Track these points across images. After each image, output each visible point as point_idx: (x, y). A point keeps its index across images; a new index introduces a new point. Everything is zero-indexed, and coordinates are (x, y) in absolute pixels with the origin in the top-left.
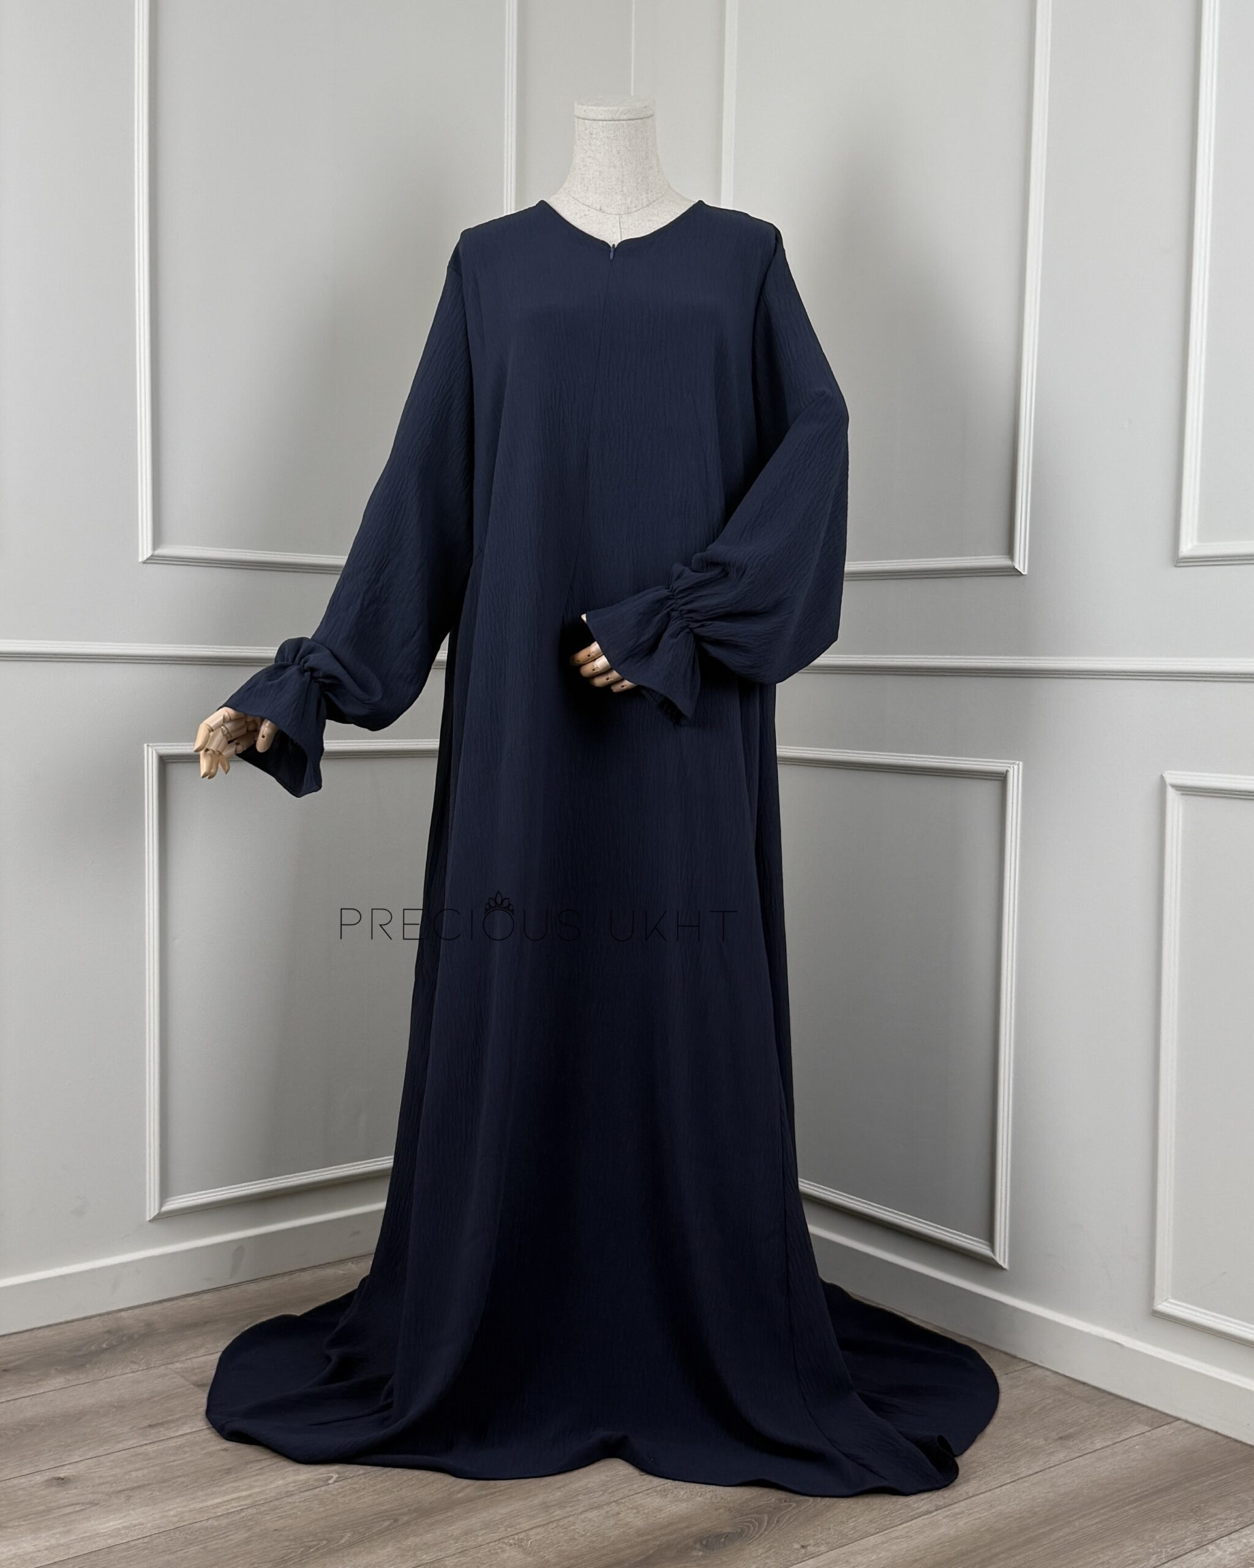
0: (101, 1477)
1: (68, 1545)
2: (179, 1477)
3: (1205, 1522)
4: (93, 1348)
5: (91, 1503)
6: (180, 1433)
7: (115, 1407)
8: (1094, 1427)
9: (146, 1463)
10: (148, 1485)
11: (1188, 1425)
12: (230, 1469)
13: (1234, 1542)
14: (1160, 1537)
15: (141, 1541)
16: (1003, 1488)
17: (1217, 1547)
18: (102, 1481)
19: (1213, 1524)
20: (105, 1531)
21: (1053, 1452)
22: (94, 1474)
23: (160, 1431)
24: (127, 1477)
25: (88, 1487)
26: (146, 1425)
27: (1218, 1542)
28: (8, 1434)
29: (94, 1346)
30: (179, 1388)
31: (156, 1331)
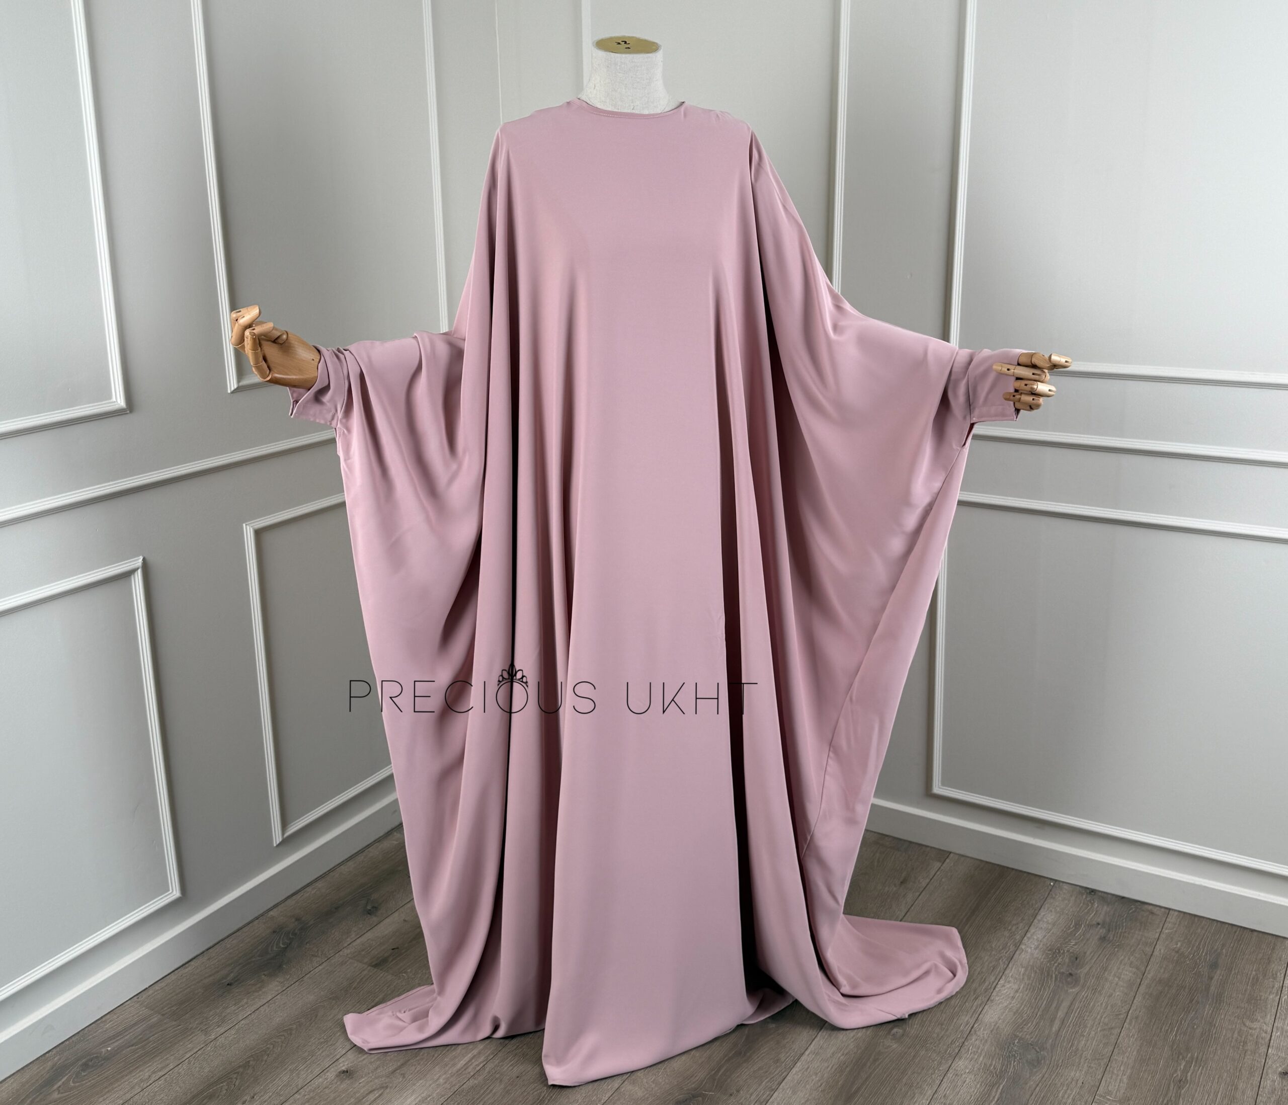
0: (370, 1063)
4: (275, 949)
5: (383, 1087)
8: (913, 868)
11: (957, 856)
17: (1025, 945)
18: (374, 1066)
19: (1014, 929)
22: (364, 1062)
25: (369, 1073)
28: (278, 1042)
29: (275, 947)
30: (364, 970)
31: (308, 923)
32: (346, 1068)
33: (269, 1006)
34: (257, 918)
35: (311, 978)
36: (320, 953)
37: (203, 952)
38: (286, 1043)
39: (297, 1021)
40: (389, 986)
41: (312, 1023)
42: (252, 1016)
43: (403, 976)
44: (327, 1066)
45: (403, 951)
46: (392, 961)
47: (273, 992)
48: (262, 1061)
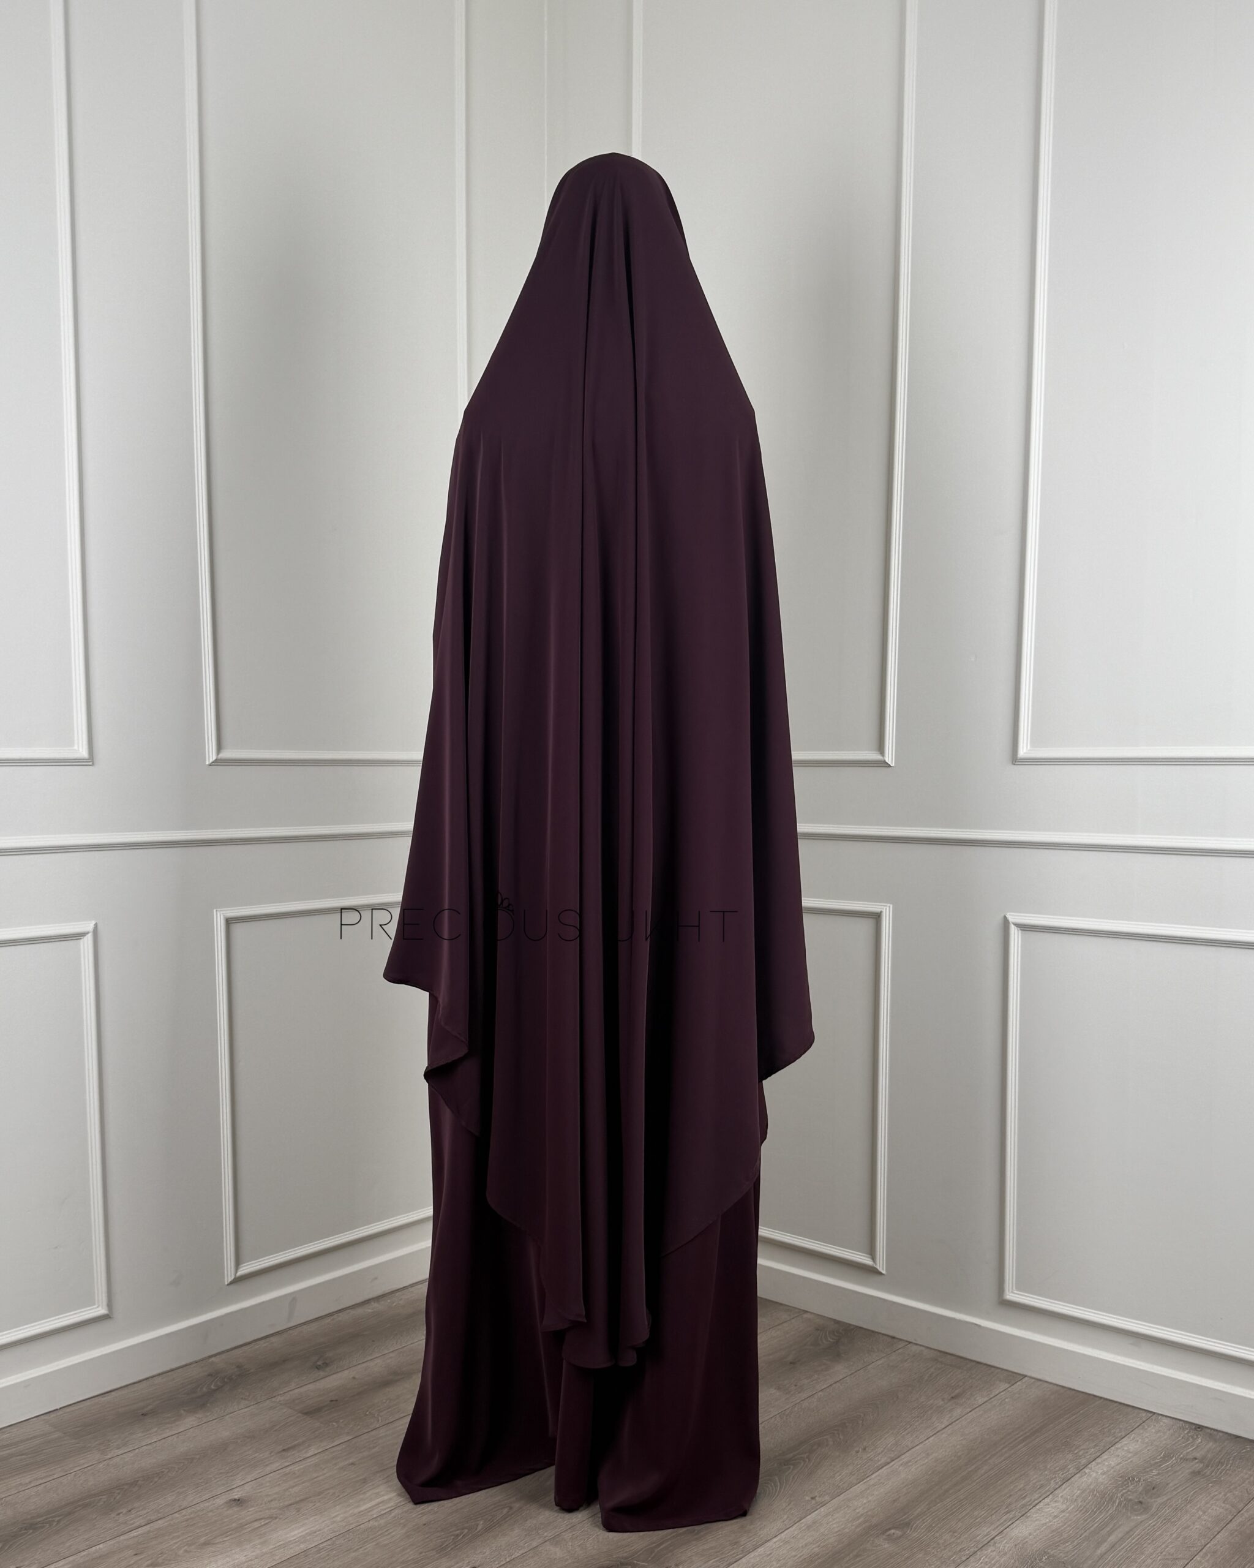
0: (267, 1496)
1: (271, 1552)
2: (328, 1489)
3: (1076, 1452)
4: (205, 1389)
5: (272, 1518)
6: (311, 1453)
7: (248, 1437)
8: (972, 1387)
9: (296, 1480)
10: (307, 1498)
11: (1033, 1380)
12: (365, 1479)
13: (1100, 1465)
14: (1050, 1467)
15: (326, 1543)
16: (930, 1439)
17: (1091, 1469)
18: (270, 1499)
19: (1081, 1453)
20: (292, 1539)
21: (952, 1409)
22: (260, 1494)
23: (294, 1454)
24: (287, 1493)
25: (262, 1504)
26: (281, 1449)
27: (1090, 1466)
28: (174, 1468)
30: (292, 1417)
31: (248, 1371)
32: (239, 1498)
33: (178, 1437)
34: (196, 1362)
35: (230, 1417)
36: (249, 1398)
37: (127, 1386)
38: (183, 1470)
39: (202, 1452)
40: (314, 1432)
41: (216, 1456)
42: (157, 1443)
43: (334, 1425)
44: (219, 1494)
45: (342, 1404)
46: (326, 1411)
47: (188, 1425)
48: (151, 1482)
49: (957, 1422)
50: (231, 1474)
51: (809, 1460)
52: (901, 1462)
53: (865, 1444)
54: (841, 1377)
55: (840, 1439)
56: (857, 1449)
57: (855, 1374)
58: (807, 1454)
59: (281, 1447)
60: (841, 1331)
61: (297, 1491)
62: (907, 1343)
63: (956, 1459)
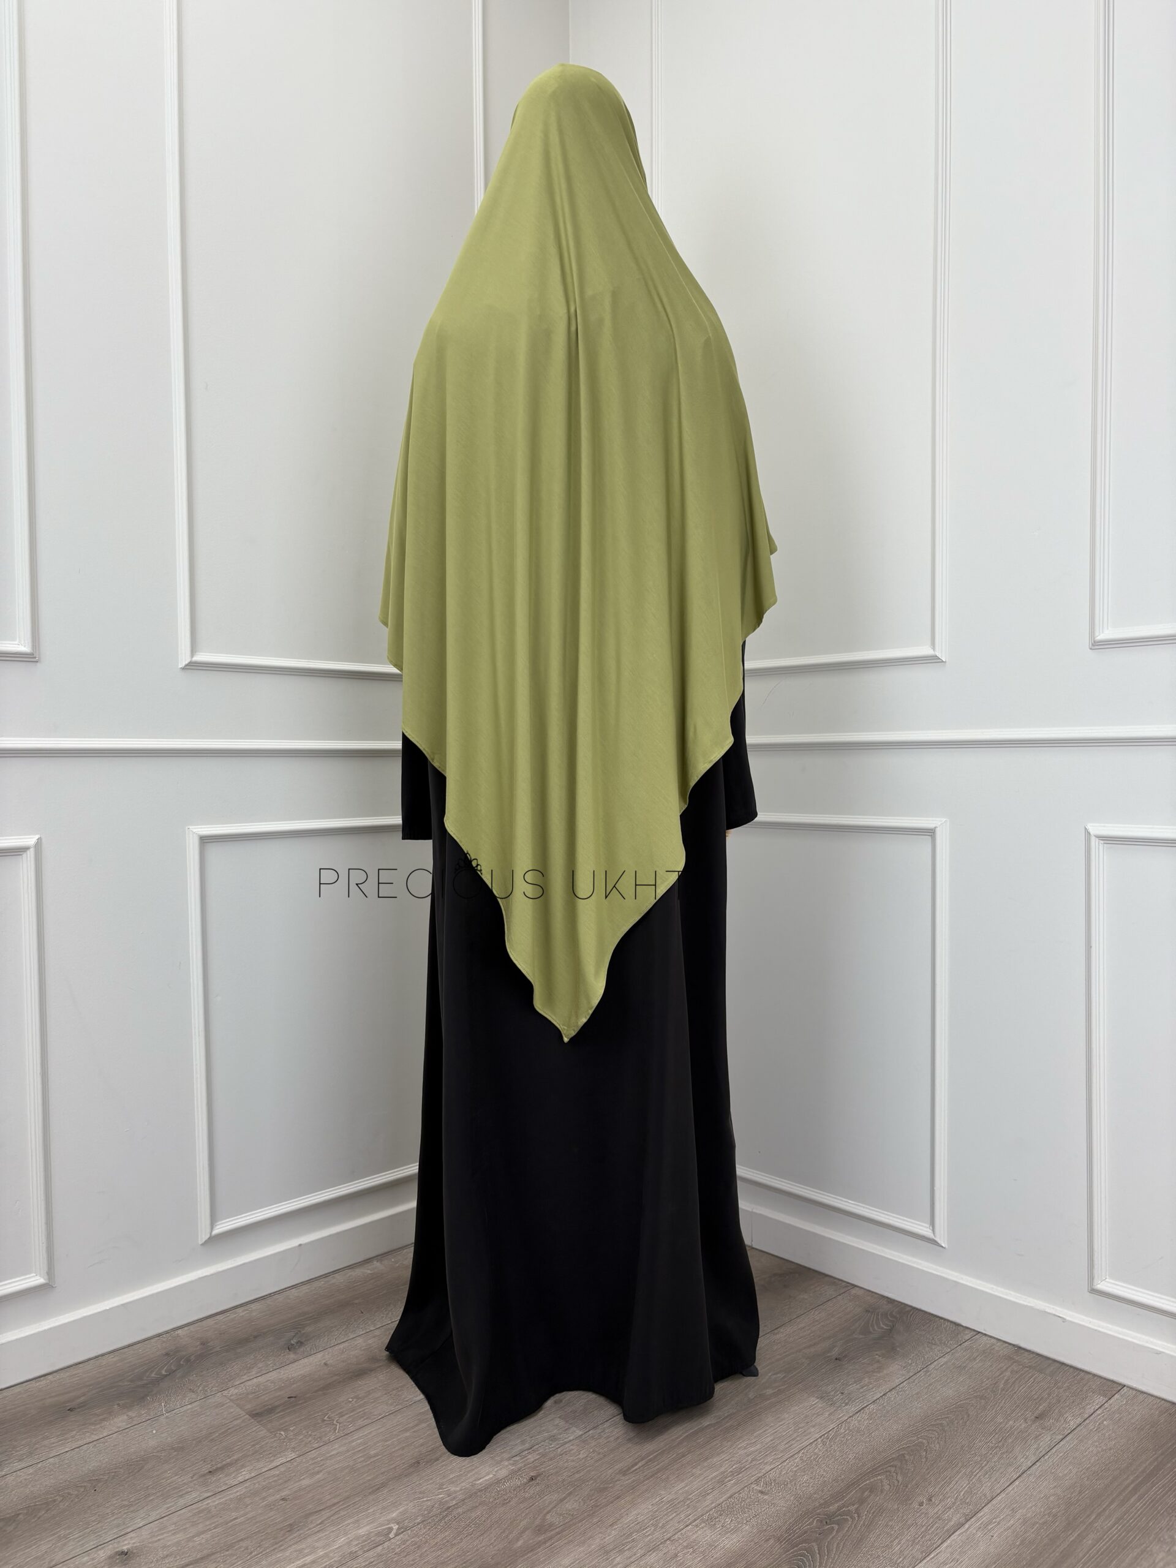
0: (164, 1547)
2: (242, 1540)
4: (153, 1375)
6: (241, 1479)
7: (175, 1451)
8: (1059, 1401)
9: (208, 1523)
11: (1134, 1392)
12: (289, 1524)
16: (1015, 1485)
18: (165, 1553)
21: (1039, 1435)
22: (156, 1545)
23: (221, 1478)
24: (191, 1544)
26: (207, 1471)
28: (72, 1494)
29: (154, 1373)
30: (235, 1420)
31: (211, 1350)
32: (129, 1550)
33: (95, 1445)
34: (159, 1335)
35: (167, 1417)
36: (198, 1391)
37: (71, 1366)
38: (81, 1498)
39: (114, 1471)
40: (254, 1445)
41: (128, 1477)
42: (68, 1453)
43: (280, 1434)
44: (106, 1541)
45: (300, 1402)
46: (279, 1412)
47: (114, 1428)
48: (35, 1516)
49: (1046, 1457)
50: (135, 1507)
51: (858, 1517)
52: (978, 1524)
53: (930, 1490)
54: (897, 1382)
55: (897, 1480)
56: (920, 1499)
57: (915, 1377)
58: (856, 1506)
59: (209, 1466)
60: (894, 1313)
61: (203, 1541)
62: (975, 1333)
63: (1050, 1519)
